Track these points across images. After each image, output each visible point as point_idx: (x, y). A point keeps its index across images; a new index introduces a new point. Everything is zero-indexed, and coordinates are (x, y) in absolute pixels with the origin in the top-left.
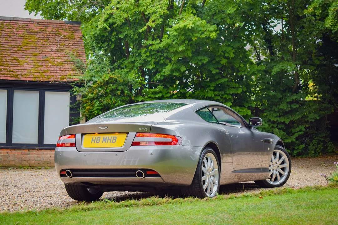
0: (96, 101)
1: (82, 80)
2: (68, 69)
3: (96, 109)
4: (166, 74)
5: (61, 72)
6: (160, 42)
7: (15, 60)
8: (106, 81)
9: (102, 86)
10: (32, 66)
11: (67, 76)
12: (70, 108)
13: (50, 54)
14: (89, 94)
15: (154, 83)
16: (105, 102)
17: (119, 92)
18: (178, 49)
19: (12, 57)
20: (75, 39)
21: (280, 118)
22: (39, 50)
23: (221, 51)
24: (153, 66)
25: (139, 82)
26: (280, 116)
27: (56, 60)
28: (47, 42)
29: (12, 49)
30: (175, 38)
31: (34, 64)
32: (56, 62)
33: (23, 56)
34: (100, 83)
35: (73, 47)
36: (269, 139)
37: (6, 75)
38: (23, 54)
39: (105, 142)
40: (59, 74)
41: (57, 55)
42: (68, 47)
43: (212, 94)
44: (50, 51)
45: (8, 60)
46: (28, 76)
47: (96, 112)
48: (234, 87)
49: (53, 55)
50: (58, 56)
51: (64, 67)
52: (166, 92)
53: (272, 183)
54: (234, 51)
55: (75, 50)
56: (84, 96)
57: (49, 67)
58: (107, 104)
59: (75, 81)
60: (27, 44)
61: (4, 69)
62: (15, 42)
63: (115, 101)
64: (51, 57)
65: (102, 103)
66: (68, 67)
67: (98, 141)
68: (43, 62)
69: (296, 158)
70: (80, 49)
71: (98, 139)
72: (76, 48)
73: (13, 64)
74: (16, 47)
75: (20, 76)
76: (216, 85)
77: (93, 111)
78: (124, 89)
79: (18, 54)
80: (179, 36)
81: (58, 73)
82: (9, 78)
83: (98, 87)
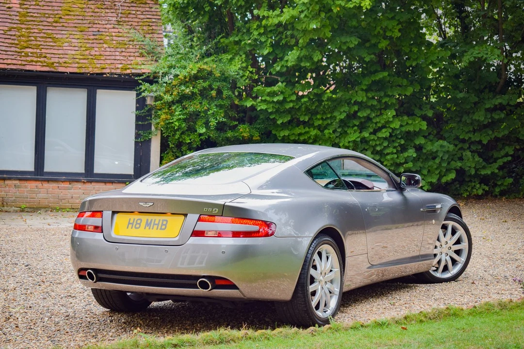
0: (177, 107)
1: (155, 73)
2: (134, 53)
3: (177, 120)
4: (289, 64)
5: (122, 58)
6: (281, 13)
7: (49, 38)
8: (193, 75)
9: (187, 82)
10: (77, 49)
11: (131, 64)
12: (136, 115)
13: (105, 28)
14: (166, 96)
15: (272, 76)
16: (192, 109)
17: (214, 93)
18: (309, 27)
19: (44, 33)
20: (146, 3)
21: (474, 134)
22: (89, 21)
23: (379, 27)
24: (270, 49)
25: (247, 75)
26: (474, 131)
27: (114, 38)
28: (102, 8)
29: (45, 19)
30: (304, 8)
31: (80, 44)
32: (114, 42)
33: (63, 32)
34: (183, 78)
35: (142, 17)
36: (435, 204)
37: (34, 63)
38: (64, 28)
39: (149, 229)
40: (119, 62)
41: (117, 30)
42: (134, 16)
43: (363, 97)
44: (106, 24)
45: (38, 39)
46: (70, 65)
47: (177, 123)
48: (401, 84)
49: (110, 30)
50: (119, 32)
51: (128, 50)
52: (291, 92)
53: (438, 275)
54: (400, 26)
55: (146, 22)
56: (157, 99)
57: (103, 49)
58: (194, 111)
59: (144, 73)
60: (70, 11)
61: (31, 53)
62: (50, 8)
63: (207, 107)
64: (107, 34)
65: (186, 108)
66: (133, 50)
67: (138, 226)
68: (95, 41)
69: (499, 199)
70: (154, 20)
71: (139, 222)
72: (148, 18)
73: (47, 45)
74: (51, 16)
75: (57, 65)
76: (370, 82)
77: (172, 123)
78: (223, 87)
79: (54, 29)
80: (311, 5)
81: (118, 60)
82: (39, 68)
83: (181, 84)
